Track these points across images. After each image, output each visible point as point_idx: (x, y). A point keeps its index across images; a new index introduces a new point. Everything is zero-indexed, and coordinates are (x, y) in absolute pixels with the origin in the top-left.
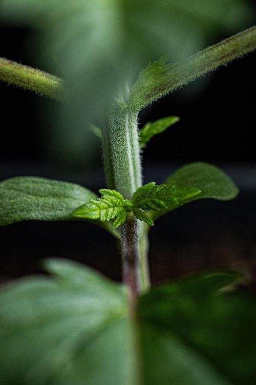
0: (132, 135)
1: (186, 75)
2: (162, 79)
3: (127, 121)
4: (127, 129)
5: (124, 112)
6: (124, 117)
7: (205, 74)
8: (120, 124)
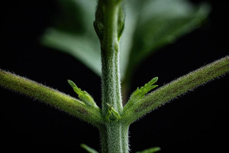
0: (124, 144)
1: (164, 95)
2: (146, 98)
3: (121, 131)
4: (121, 138)
5: (119, 122)
6: (118, 126)
7: (178, 97)
8: (115, 132)
